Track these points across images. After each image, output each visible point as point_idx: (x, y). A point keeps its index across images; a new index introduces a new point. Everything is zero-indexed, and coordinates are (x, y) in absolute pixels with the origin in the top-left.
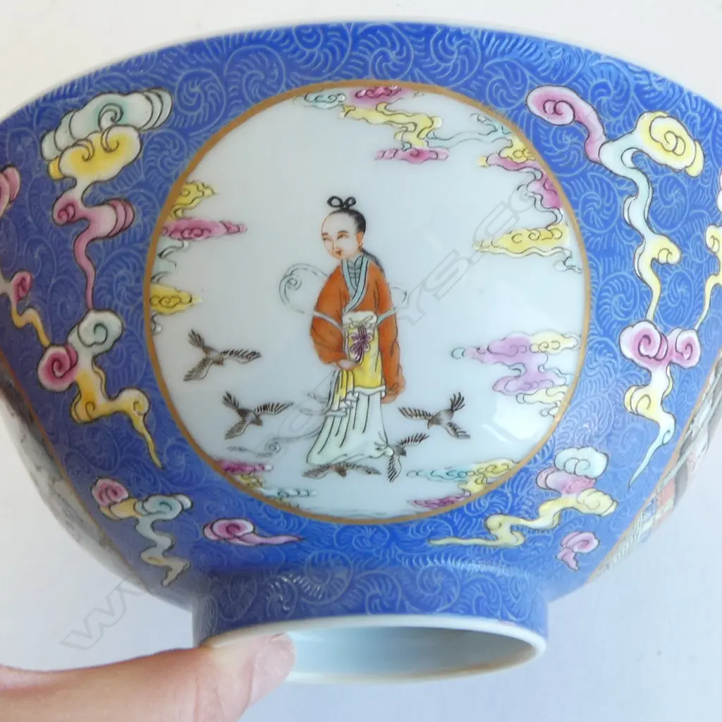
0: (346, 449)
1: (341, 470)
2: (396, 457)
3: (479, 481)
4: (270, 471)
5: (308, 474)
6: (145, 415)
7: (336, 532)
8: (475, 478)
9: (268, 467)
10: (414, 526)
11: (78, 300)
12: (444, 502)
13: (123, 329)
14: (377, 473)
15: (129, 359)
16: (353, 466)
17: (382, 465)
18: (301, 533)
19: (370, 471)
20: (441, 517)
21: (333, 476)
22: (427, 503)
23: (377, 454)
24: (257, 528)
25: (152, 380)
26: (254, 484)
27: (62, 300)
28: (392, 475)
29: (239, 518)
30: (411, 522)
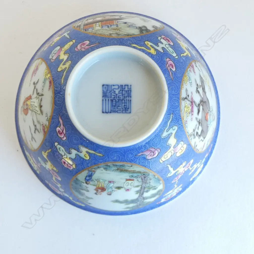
0: (37, 106)
1: (41, 106)
2: (39, 95)
3: (47, 75)
4: (43, 123)
5: (42, 114)
7: (57, 107)
8: (46, 76)
9: (42, 123)
10: (56, 89)
12: (50, 82)
14: (42, 98)
16: (40, 104)
17: (40, 97)
18: (58, 115)
19: (41, 100)
20: (54, 83)
21: (43, 108)
22: (50, 86)
23: (38, 99)
24: (58, 126)
26: (46, 127)
28: (42, 95)
29: (56, 130)
30: (54, 89)
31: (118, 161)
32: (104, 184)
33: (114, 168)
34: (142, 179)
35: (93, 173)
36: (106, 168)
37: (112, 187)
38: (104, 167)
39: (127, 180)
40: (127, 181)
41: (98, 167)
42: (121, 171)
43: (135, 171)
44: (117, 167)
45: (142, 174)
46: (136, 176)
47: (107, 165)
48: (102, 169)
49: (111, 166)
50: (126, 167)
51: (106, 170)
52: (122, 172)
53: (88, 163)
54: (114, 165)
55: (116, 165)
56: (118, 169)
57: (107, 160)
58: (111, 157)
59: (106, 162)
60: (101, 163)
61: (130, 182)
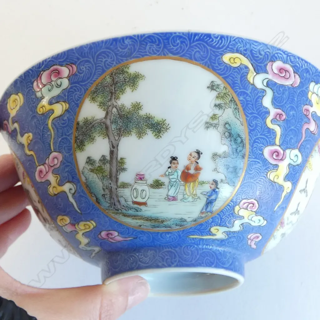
6: (287, 193)
11: (296, 142)
13: (301, 163)
15: (296, 174)
25: (296, 184)
27: (292, 136)
31: (163, 233)
32: (185, 193)
33: (169, 224)
34: (119, 201)
35: (204, 210)
36: (182, 223)
37: (170, 187)
38: (185, 223)
39: (145, 204)
40: (144, 201)
41: (195, 221)
42: (157, 220)
43: (134, 219)
44: (165, 226)
45: (120, 211)
46: (130, 210)
47: (181, 226)
48: (188, 220)
49: (174, 226)
50: (150, 225)
51: (182, 219)
52: (155, 218)
53: (212, 222)
54: (170, 227)
55: (166, 227)
56: (162, 222)
57: (181, 233)
58: (175, 237)
59: (183, 231)
60: (191, 228)
61: (139, 200)
